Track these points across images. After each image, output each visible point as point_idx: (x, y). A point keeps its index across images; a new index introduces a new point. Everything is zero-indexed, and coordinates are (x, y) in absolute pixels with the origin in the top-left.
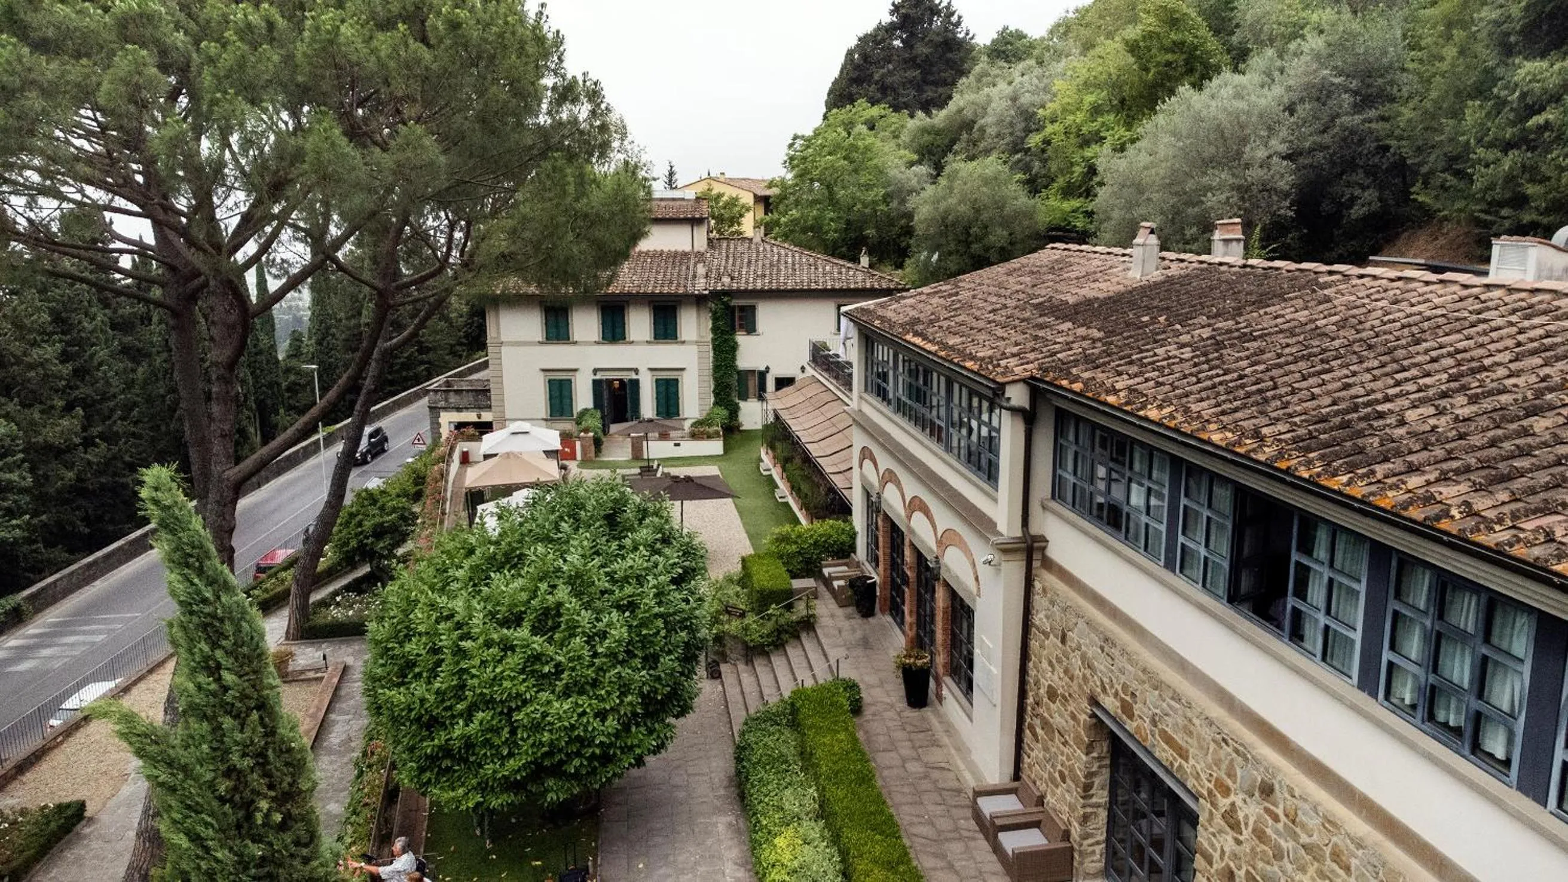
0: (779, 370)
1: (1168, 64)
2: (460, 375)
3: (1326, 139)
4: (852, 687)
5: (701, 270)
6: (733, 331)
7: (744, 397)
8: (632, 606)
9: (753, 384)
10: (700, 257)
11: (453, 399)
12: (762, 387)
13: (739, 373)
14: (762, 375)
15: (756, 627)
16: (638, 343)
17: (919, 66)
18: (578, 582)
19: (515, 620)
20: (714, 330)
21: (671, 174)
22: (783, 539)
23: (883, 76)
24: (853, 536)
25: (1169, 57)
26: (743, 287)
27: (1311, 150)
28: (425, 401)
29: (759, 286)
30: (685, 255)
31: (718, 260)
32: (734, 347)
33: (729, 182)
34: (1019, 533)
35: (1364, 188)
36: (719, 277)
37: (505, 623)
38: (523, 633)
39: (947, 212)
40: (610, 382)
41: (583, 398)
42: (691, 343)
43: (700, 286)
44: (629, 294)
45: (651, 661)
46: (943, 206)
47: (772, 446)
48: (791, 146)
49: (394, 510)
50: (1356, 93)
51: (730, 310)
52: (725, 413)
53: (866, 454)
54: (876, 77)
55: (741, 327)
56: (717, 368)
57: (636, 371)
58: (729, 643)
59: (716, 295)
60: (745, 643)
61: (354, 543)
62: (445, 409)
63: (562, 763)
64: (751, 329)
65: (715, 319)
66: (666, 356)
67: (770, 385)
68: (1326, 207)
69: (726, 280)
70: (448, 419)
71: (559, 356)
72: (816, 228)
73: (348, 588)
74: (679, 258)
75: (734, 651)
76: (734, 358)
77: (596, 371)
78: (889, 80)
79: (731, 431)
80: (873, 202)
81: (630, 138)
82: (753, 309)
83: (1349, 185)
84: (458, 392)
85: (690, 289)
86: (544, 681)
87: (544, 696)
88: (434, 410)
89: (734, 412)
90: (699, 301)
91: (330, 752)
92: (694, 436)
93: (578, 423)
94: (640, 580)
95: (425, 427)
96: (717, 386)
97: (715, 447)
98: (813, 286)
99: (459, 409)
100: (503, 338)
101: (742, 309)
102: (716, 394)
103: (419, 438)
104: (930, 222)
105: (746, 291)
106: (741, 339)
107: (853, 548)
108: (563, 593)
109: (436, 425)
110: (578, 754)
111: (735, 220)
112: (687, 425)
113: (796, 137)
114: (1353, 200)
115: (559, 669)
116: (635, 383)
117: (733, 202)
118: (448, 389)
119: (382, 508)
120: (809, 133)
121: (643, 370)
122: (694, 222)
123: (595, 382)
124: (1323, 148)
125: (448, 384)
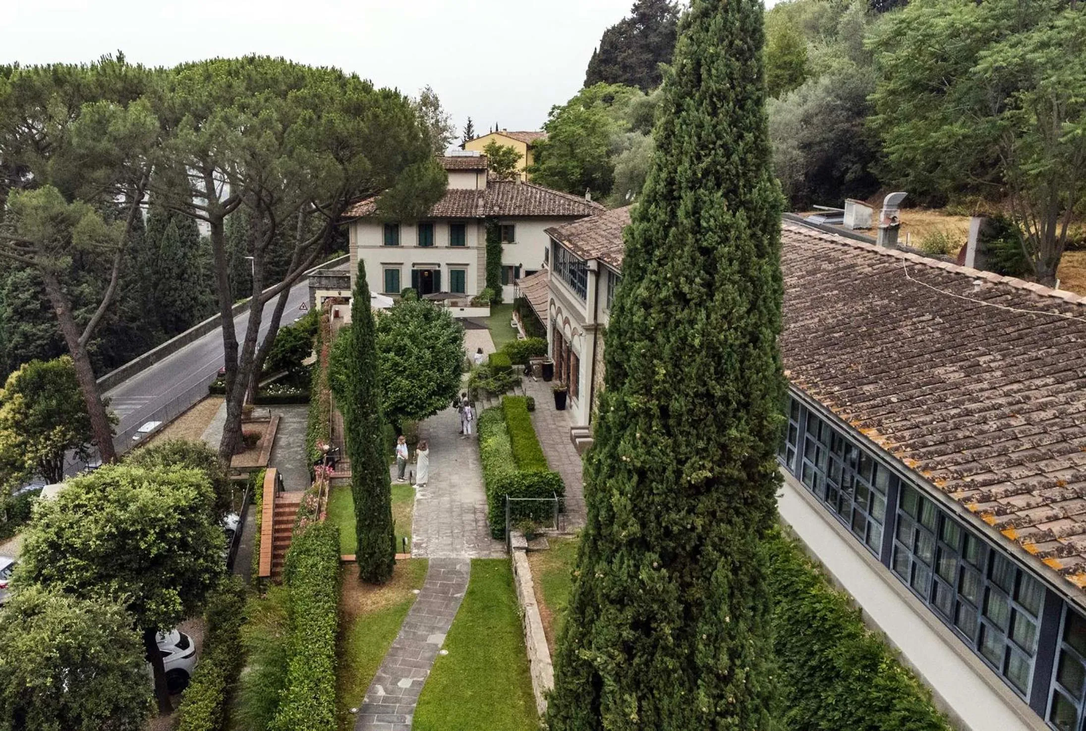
0: (527, 267)
1: (777, 76)
2: (328, 267)
3: (832, 135)
4: (531, 399)
5: (481, 202)
6: (500, 241)
7: (506, 283)
8: (433, 347)
9: (511, 274)
10: (481, 194)
11: (324, 282)
12: (517, 276)
13: (504, 267)
14: (517, 269)
15: (493, 385)
16: (441, 248)
17: (651, 51)
18: (413, 337)
19: (388, 351)
20: (488, 240)
21: (470, 126)
22: (512, 346)
23: (624, 59)
24: (546, 346)
25: (779, 72)
26: (507, 213)
27: (820, 143)
28: (307, 282)
29: (517, 212)
30: (471, 192)
31: (493, 197)
32: (501, 251)
33: (510, 135)
34: (593, 322)
35: (854, 163)
36: (492, 208)
37: (384, 351)
38: (392, 354)
39: (634, 167)
40: (422, 272)
41: (406, 282)
42: (473, 248)
43: (480, 212)
44: (436, 217)
45: (440, 370)
46: (631, 165)
47: (518, 311)
48: (551, 114)
49: (301, 338)
50: (849, 110)
51: (498, 228)
52: (493, 292)
53: (552, 302)
54: (619, 59)
55: (505, 239)
56: (489, 264)
57: (439, 265)
58: (480, 391)
59: (489, 218)
60: (487, 391)
61: (280, 356)
62: (319, 288)
63: (405, 407)
64: (511, 240)
65: (489, 233)
66: (458, 256)
67: (522, 274)
68: (836, 173)
69: (496, 209)
70: (320, 294)
71: (392, 255)
72: (563, 173)
73: (274, 382)
74: (468, 194)
75: (482, 394)
76: (500, 258)
77: (414, 265)
78: (628, 61)
79: (496, 303)
80: (600, 156)
81: (440, 109)
82: (513, 227)
83: (847, 161)
84: (327, 277)
85: (473, 215)
86: (399, 373)
87: (399, 379)
88: (312, 289)
89: (499, 292)
90: (479, 222)
91: (281, 447)
92: (473, 304)
93: (402, 296)
94: (437, 338)
95: (307, 299)
96: (489, 275)
97: (485, 312)
98: (551, 213)
99: (327, 289)
100: (359, 244)
101: (506, 227)
102: (488, 280)
103: (304, 305)
104: (623, 174)
105: (509, 216)
106: (505, 246)
107: (546, 351)
108: (407, 341)
109: (313, 298)
110: (411, 403)
111: (511, 163)
112: (470, 299)
113: (554, 108)
114: (848, 169)
115: (405, 369)
116: (438, 273)
117: (510, 151)
118: (320, 276)
119: (295, 337)
120: (564, 104)
121: (443, 264)
122: (479, 171)
123: (413, 271)
124: (827, 141)
125: (320, 273)
